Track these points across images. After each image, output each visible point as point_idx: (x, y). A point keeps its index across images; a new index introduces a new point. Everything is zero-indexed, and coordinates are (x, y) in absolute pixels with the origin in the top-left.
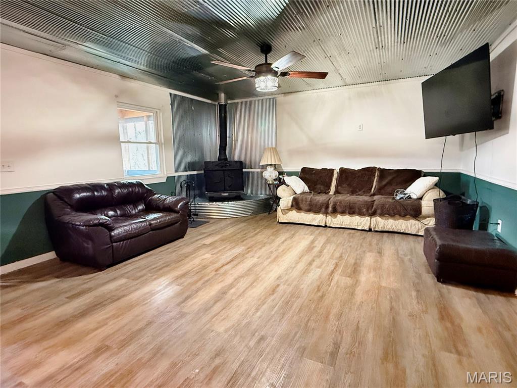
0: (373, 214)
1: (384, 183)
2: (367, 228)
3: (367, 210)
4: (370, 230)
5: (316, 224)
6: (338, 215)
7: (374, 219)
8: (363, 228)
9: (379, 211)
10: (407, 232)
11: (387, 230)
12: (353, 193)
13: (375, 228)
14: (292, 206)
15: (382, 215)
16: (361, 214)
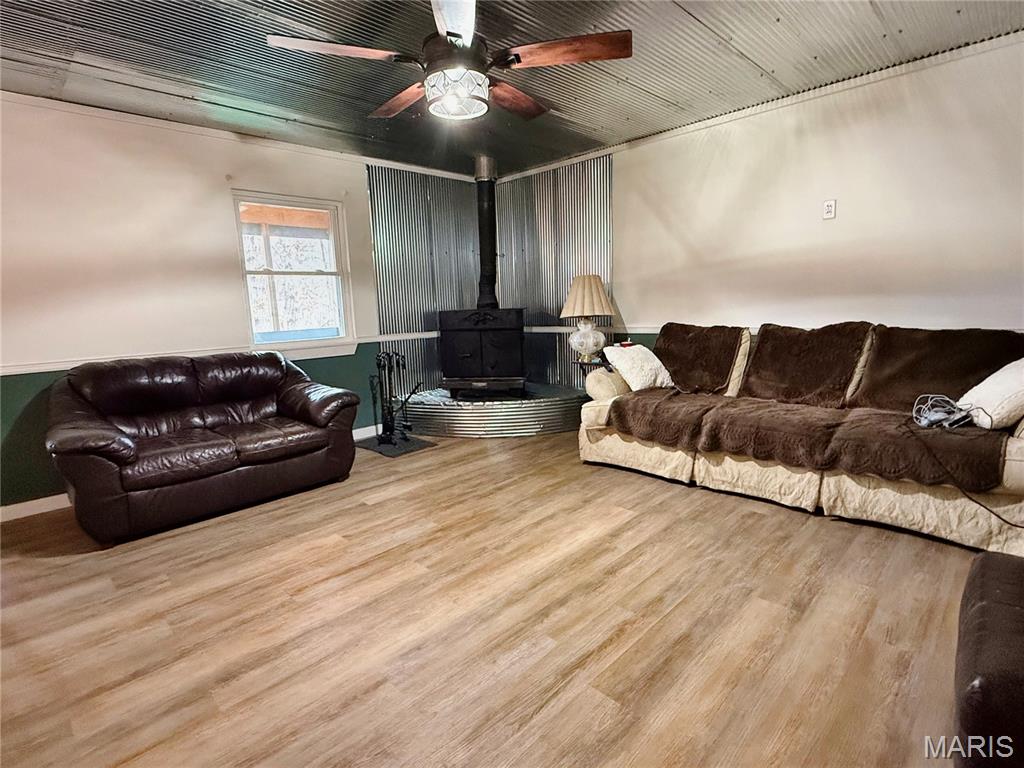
0: (828, 466)
1: (888, 371)
2: (807, 503)
3: (810, 453)
4: (818, 511)
5: (667, 476)
6: (727, 458)
7: (830, 481)
8: (797, 504)
9: (846, 459)
10: (943, 534)
11: (874, 518)
12: (789, 395)
13: (834, 507)
14: (609, 423)
15: (856, 471)
16: (791, 462)
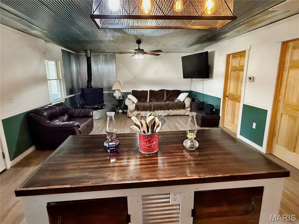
1: (169, 96)
2: (167, 115)
3: (167, 108)
4: (168, 115)
6: (156, 111)
7: (169, 111)
9: (171, 108)
10: (181, 114)
11: (174, 114)
13: (170, 114)
14: (135, 109)
16: (165, 109)
